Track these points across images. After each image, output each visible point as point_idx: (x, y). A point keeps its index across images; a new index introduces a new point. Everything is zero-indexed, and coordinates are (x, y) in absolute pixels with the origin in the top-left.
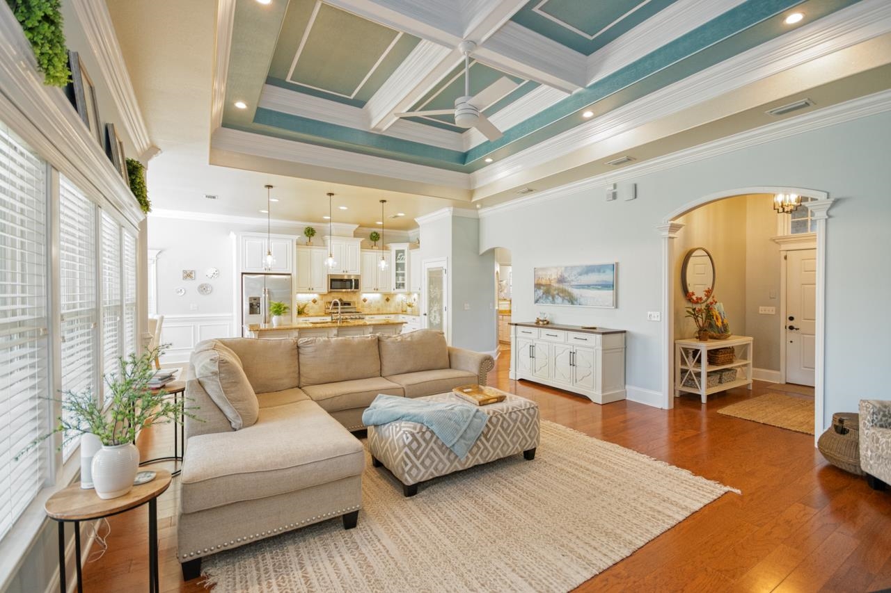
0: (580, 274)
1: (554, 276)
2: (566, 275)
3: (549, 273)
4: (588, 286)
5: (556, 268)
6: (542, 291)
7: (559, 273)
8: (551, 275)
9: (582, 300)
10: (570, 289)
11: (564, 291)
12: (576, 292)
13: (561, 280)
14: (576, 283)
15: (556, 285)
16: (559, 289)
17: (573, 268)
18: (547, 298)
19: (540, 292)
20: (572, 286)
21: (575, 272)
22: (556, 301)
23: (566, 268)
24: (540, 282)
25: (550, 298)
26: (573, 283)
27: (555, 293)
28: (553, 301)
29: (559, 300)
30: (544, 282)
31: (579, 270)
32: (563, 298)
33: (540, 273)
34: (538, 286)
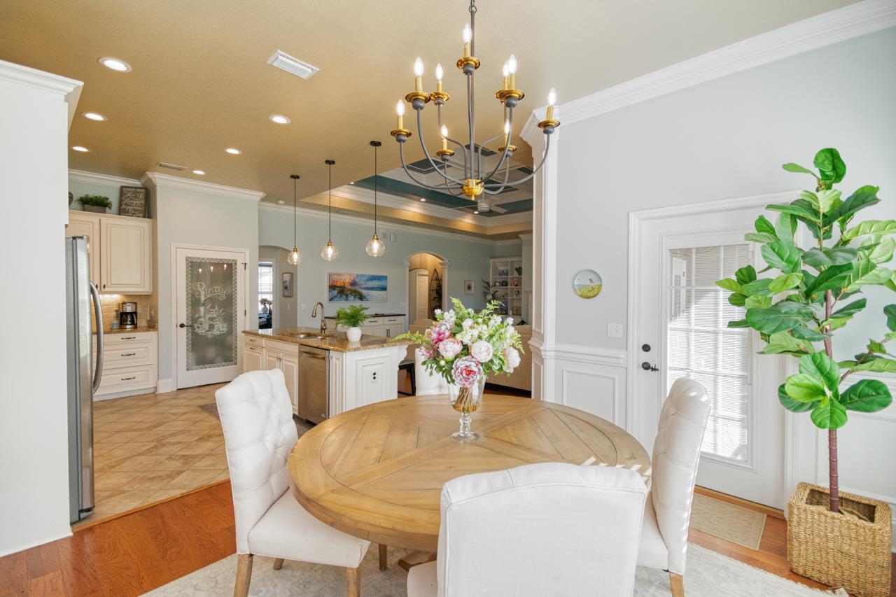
0: (367, 280)
1: (347, 281)
2: (357, 281)
3: (343, 278)
4: (373, 289)
5: (350, 275)
6: (336, 292)
7: (352, 279)
8: (346, 280)
9: (369, 298)
10: (360, 290)
11: (355, 291)
12: (364, 292)
13: (353, 283)
14: (364, 286)
15: (350, 287)
16: (351, 290)
17: (362, 275)
18: (341, 297)
19: (335, 292)
20: (362, 288)
21: (364, 279)
22: (349, 299)
23: (357, 275)
24: (335, 284)
25: (344, 297)
26: (363, 286)
27: (348, 293)
28: (347, 299)
29: (351, 298)
30: (338, 284)
31: (366, 278)
32: (355, 296)
33: (335, 277)
34: (332, 287)
